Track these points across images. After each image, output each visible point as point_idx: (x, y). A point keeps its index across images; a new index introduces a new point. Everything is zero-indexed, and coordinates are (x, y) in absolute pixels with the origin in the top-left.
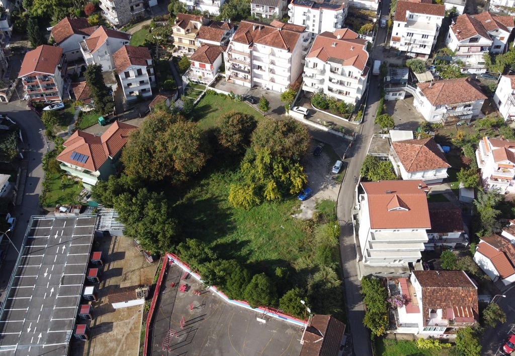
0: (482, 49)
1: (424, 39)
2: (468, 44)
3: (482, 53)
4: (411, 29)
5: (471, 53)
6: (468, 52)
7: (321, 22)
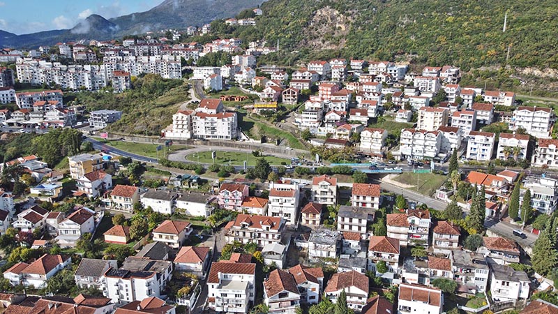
0: (293, 303)
1: (237, 298)
2: (278, 299)
3: (294, 307)
4: (224, 290)
5: (283, 308)
6: (280, 307)
7: (133, 291)
